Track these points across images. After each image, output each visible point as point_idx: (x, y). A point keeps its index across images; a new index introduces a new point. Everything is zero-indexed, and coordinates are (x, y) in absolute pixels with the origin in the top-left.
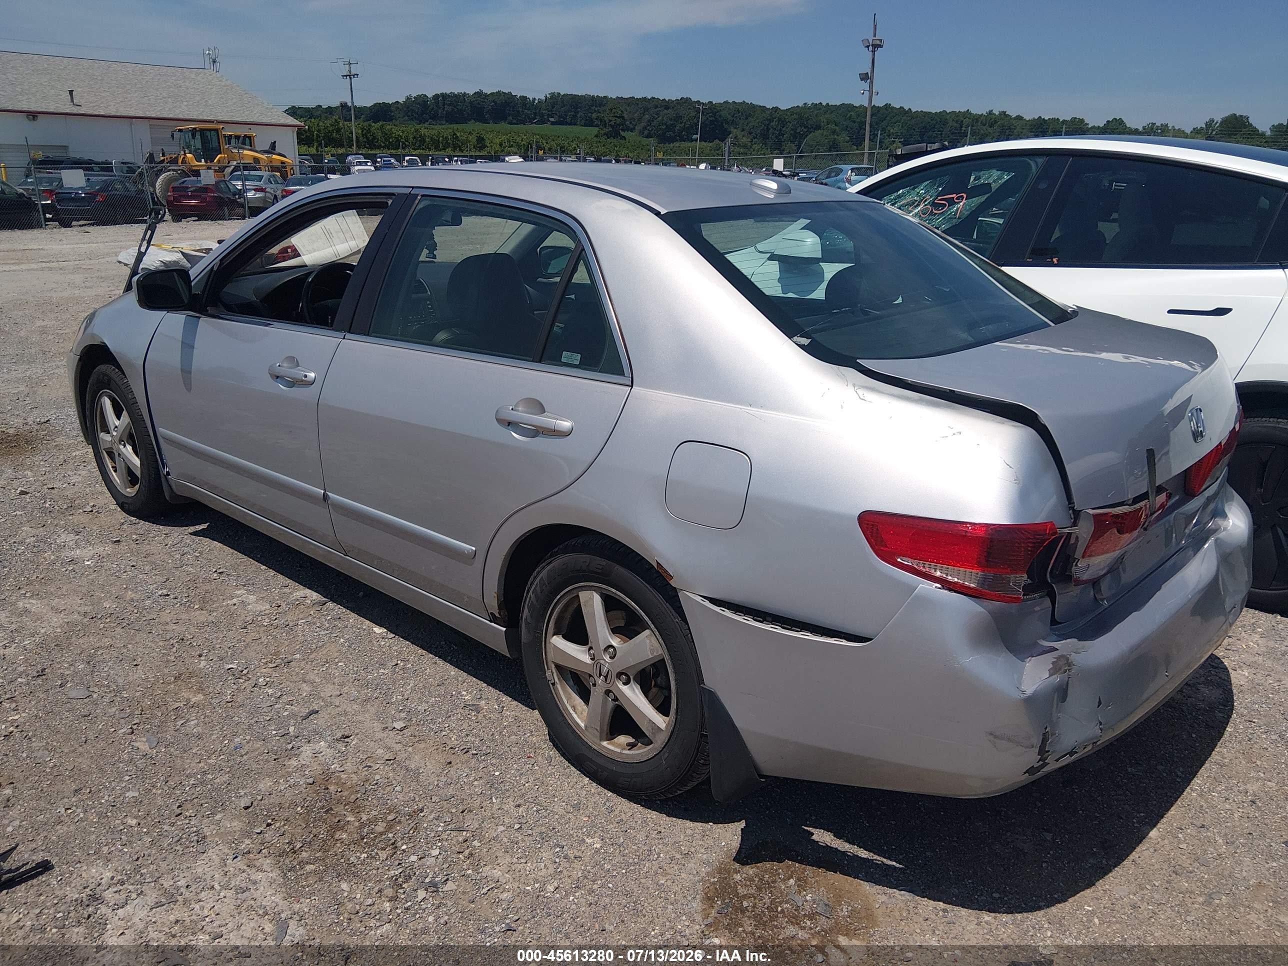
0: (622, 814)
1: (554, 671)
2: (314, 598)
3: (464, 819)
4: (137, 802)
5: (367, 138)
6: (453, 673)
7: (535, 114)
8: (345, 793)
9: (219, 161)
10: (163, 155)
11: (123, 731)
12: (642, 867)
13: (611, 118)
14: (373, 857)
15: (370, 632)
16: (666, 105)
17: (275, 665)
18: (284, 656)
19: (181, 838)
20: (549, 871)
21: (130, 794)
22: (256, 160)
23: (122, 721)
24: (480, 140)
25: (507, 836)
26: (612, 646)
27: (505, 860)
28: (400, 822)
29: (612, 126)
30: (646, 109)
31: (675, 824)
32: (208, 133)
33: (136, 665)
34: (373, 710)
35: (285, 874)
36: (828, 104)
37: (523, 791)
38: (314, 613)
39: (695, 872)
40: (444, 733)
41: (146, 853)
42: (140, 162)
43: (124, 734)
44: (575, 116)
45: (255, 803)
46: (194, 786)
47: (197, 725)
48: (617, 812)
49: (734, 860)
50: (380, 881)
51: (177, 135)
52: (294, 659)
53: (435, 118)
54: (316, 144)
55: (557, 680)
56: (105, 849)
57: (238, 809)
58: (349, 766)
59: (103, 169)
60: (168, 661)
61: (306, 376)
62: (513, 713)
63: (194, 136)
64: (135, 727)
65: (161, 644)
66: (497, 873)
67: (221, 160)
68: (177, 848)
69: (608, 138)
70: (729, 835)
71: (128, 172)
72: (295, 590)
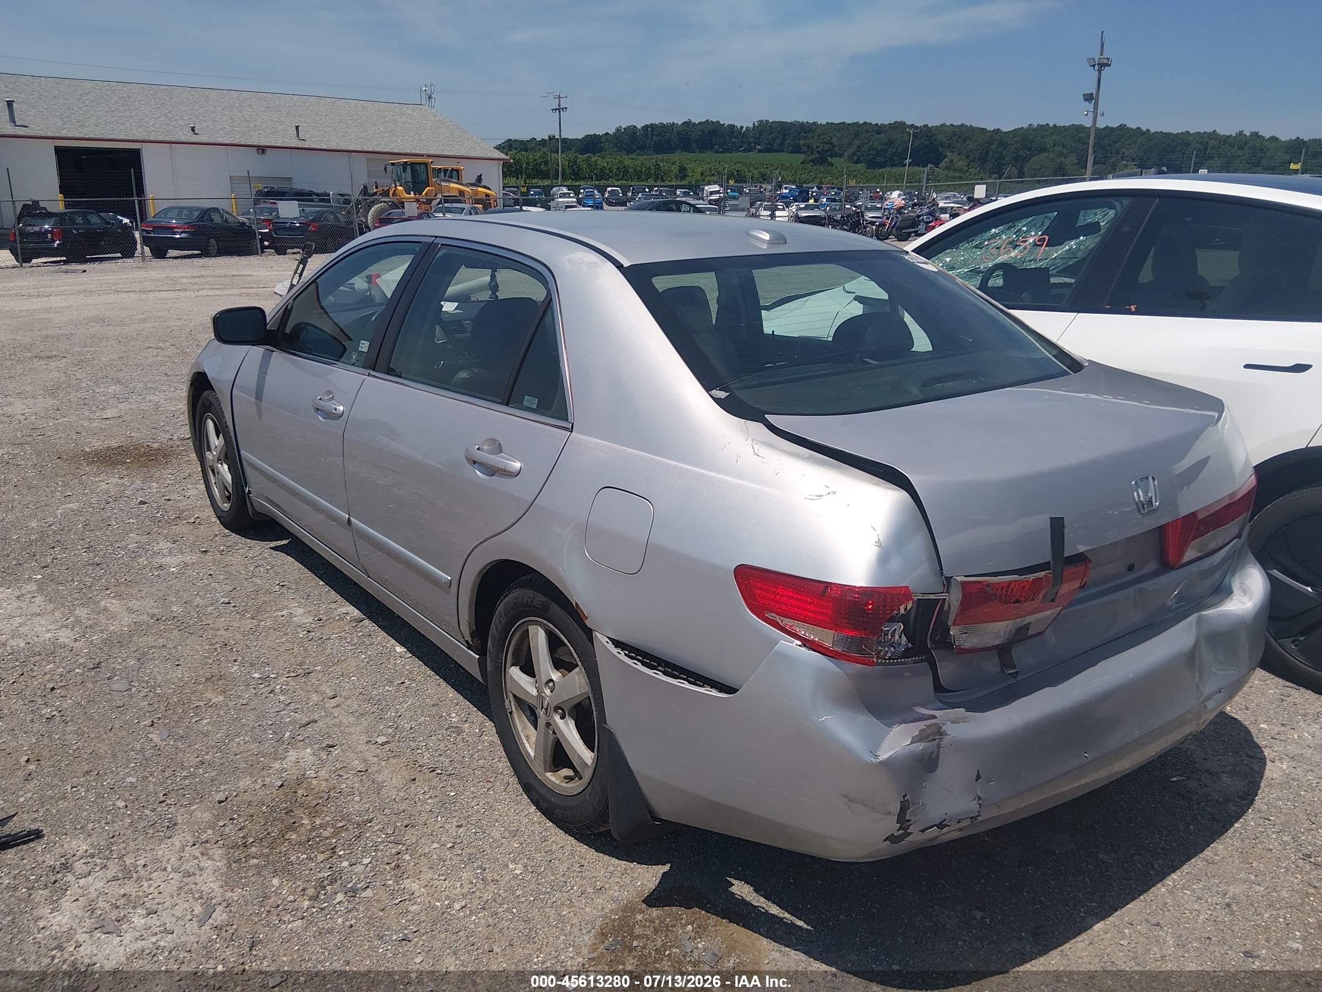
0: (554, 845)
1: (512, 700)
2: (355, 614)
3: (405, 833)
4: (133, 786)
5: (573, 170)
6: (451, 695)
7: (742, 142)
8: (309, 798)
9: (427, 193)
10: (377, 187)
11: (145, 723)
12: (552, 897)
13: (819, 145)
14: (312, 859)
15: (393, 649)
16: (879, 129)
17: (295, 674)
18: (307, 667)
19: (156, 823)
20: (463, 890)
21: (129, 779)
22: (461, 193)
23: (148, 714)
24: (682, 169)
25: (438, 853)
26: (551, 680)
27: (427, 875)
28: (347, 829)
29: (819, 153)
30: (857, 135)
31: (601, 860)
32: (418, 167)
33: (178, 665)
34: (365, 724)
35: (231, 865)
36: (1055, 125)
37: (470, 813)
38: (349, 629)
39: (600, 908)
40: (419, 751)
41: (122, 833)
42: (356, 195)
43: (145, 726)
44: (782, 144)
45: (229, 799)
46: (186, 777)
47: (208, 723)
48: (549, 842)
49: (643, 901)
50: (308, 881)
51: (389, 168)
52: (316, 670)
53: (643, 148)
54: (524, 176)
55: (514, 709)
56: (90, 826)
57: (213, 802)
58: (323, 774)
59: (321, 200)
60: (206, 664)
61: (336, 409)
62: (491, 738)
63: (405, 170)
64: (155, 721)
65: (207, 647)
66: (415, 886)
67: (429, 193)
68: (149, 831)
69: (815, 164)
70: (649, 875)
71: (344, 203)
72: (342, 606)
